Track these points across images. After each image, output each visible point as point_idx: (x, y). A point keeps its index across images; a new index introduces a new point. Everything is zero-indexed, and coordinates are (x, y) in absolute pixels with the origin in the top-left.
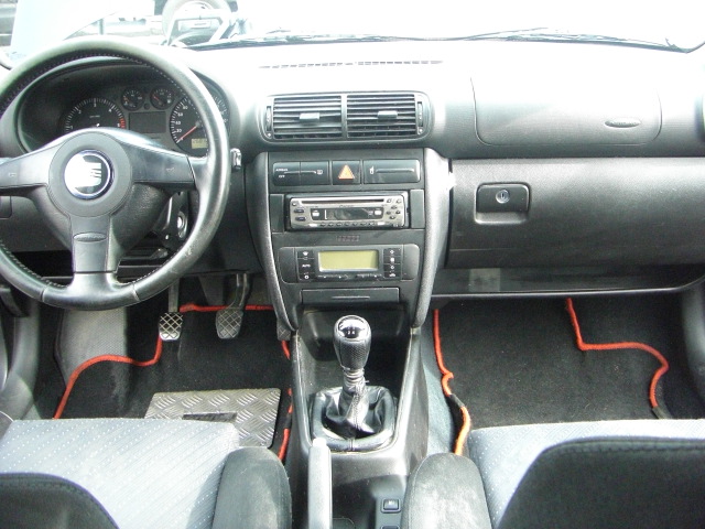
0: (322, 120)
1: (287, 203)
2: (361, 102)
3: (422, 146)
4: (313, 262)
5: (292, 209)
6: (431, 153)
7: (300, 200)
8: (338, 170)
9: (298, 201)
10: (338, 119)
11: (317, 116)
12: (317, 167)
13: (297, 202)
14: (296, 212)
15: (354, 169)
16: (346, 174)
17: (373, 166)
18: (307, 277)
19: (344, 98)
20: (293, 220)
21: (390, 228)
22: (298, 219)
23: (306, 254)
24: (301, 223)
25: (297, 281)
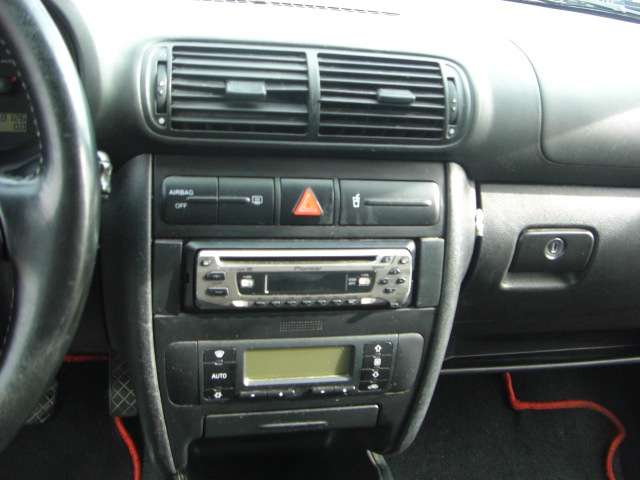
0: (273, 97)
1: (190, 259)
2: (345, 67)
3: (444, 159)
4: (234, 369)
5: (201, 271)
6: (457, 173)
7: (216, 254)
8: (293, 197)
9: (213, 257)
10: (302, 98)
11: (262, 89)
12: (254, 189)
13: (212, 259)
14: (209, 278)
15: (322, 196)
16: (308, 205)
17: (358, 191)
18: (218, 395)
19: (313, 59)
20: (201, 294)
21: (384, 306)
22: (210, 293)
23: (220, 354)
24: (217, 300)
25: (198, 402)
